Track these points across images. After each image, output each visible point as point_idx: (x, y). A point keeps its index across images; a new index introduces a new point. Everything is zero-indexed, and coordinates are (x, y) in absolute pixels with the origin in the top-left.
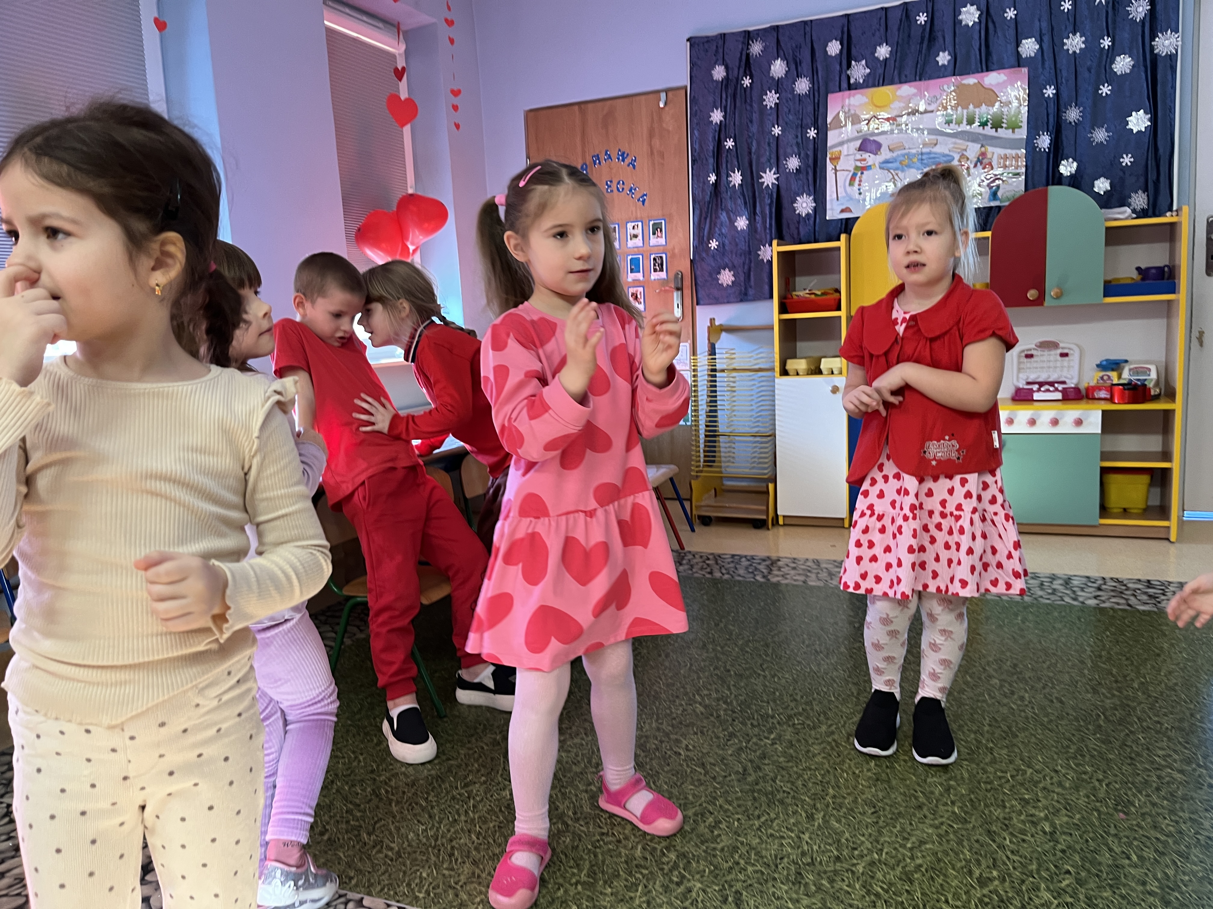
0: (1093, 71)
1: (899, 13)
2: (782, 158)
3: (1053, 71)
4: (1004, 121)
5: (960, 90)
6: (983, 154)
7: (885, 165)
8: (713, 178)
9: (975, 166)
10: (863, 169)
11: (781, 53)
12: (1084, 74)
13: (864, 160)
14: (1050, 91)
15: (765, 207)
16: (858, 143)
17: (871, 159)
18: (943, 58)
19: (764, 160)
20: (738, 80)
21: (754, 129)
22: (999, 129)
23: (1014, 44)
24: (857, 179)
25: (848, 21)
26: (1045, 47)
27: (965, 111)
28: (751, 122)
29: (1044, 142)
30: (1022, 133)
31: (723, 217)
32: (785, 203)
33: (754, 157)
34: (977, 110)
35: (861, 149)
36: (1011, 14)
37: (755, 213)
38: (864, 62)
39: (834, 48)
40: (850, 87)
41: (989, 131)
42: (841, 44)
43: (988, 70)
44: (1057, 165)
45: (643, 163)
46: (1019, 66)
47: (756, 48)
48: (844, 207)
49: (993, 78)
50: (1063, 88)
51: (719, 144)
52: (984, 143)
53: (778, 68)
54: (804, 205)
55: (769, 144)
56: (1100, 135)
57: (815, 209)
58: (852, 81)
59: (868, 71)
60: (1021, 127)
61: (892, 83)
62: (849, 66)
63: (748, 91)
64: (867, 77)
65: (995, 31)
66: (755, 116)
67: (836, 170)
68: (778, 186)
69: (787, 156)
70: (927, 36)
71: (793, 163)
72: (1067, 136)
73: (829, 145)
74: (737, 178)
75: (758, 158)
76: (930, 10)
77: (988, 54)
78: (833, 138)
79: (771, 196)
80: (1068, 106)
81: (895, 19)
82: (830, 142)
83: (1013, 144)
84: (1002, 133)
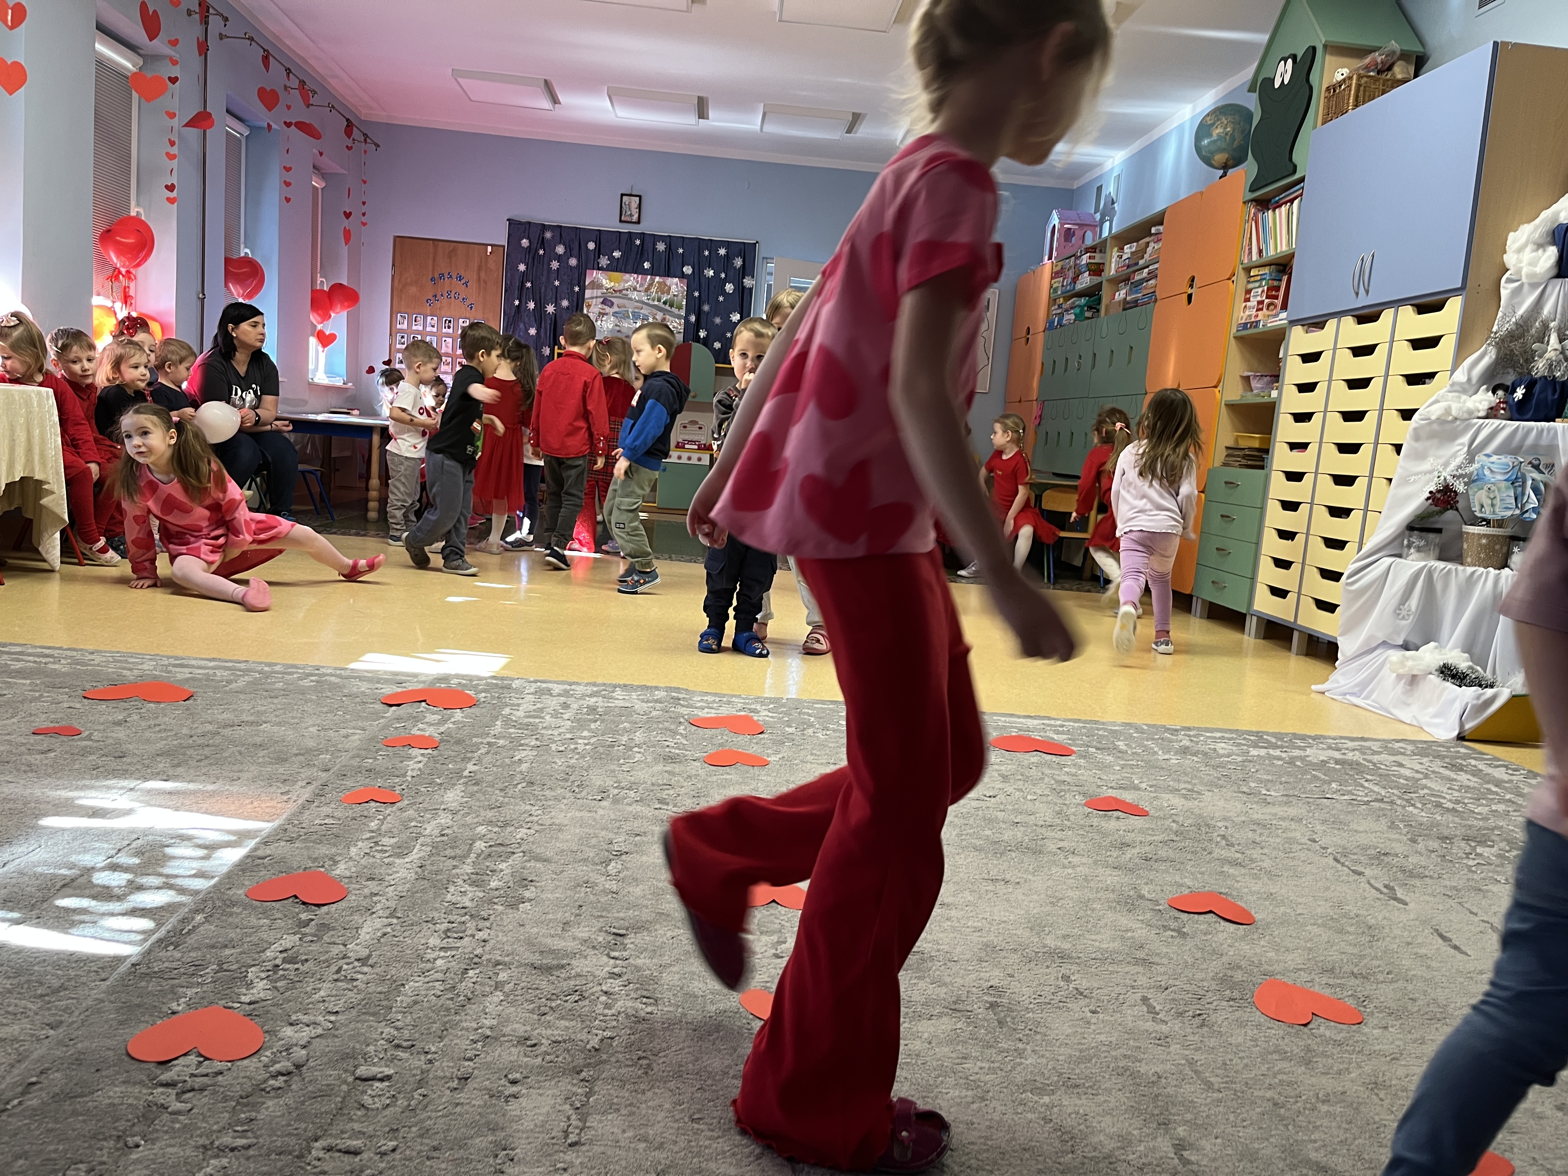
0: (716, 288)
1: (626, 237)
2: (559, 299)
3: (698, 284)
4: (675, 304)
5: (654, 282)
6: (664, 319)
7: (615, 314)
8: (517, 303)
10: (604, 314)
11: (562, 240)
12: (712, 288)
13: (604, 310)
14: (696, 294)
15: (547, 324)
16: (601, 300)
17: (608, 309)
18: (646, 265)
19: (548, 298)
20: (537, 251)
21: (544, 279)
23: (681, 266)
24: (600, 319)
25: (600, 234)
26: (695, 271)
27: (657, 295)
28: (542, 275)
29: (693, 318)
30: (683, 313)
31: (522, 326)
33: (542, 295)
34: (662, 295)
35: (602, 303)
36: (681, 251)
37: (541, 328)
38: (606, 257)
39: (591, 246)
40: (599, 269)
41: (667, 307)
42: (595, 244)
43: (668, 276)
44: (697, 331)
45: (472, 284)
46: (683, 278)
47: (548, 235)
49: (670, 281)
50: (702, 293)
51: (522, 284)
52: (665, 313)
53: (560, 250)
55: (552, 290)
56: (718, 320)
58: (600, 266)
59: (608, 262)
60: (682, 308)
61: (621, 271)
62: (599, 257)
63: (542, 257)
64: (608, 265)
65: (673, 258)
66: (545, 273)
68: (555, 314)
69: (562, 299)
70: (639, 252)
71: (565, 303)
72: (703, 318)
74: (531, 305)
75: (545, 296)
76: (642, 238)
77: (669, 268)
78: (588, 293)
79: (551, 319)
80: (704, 303)
81: (624, 239)
82: (586, 296)
83: (679, 317)
84: (673, 309)
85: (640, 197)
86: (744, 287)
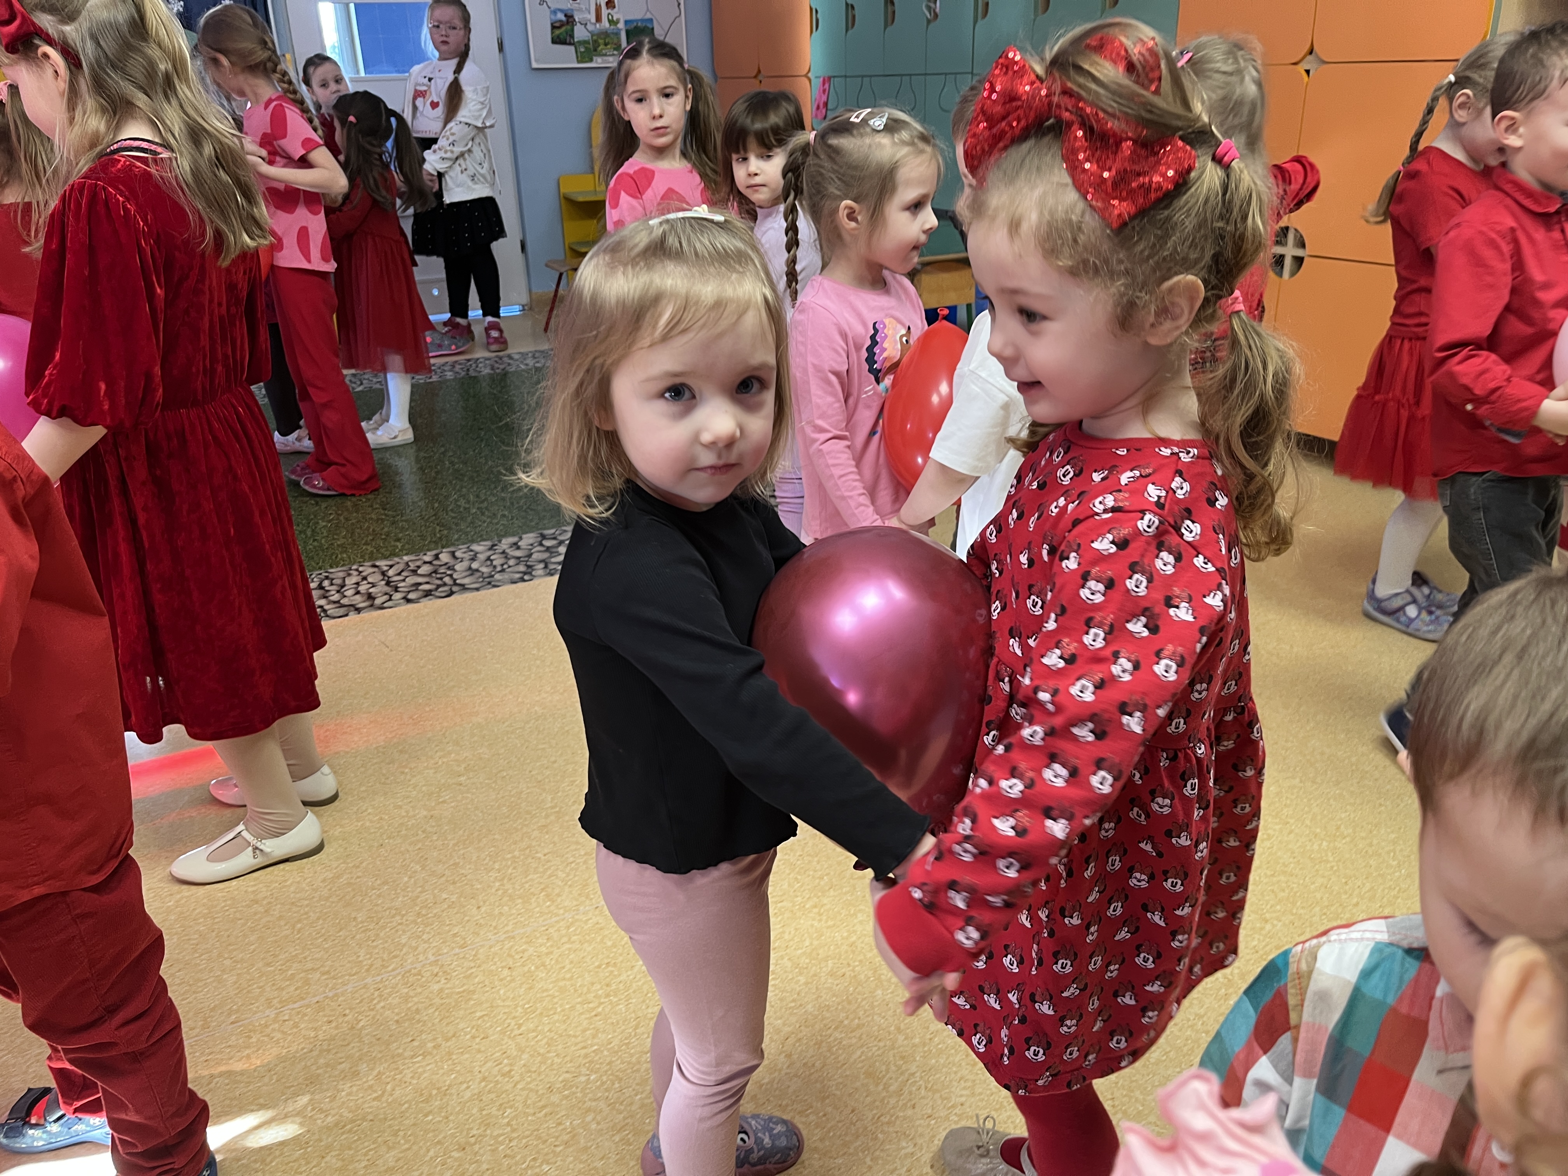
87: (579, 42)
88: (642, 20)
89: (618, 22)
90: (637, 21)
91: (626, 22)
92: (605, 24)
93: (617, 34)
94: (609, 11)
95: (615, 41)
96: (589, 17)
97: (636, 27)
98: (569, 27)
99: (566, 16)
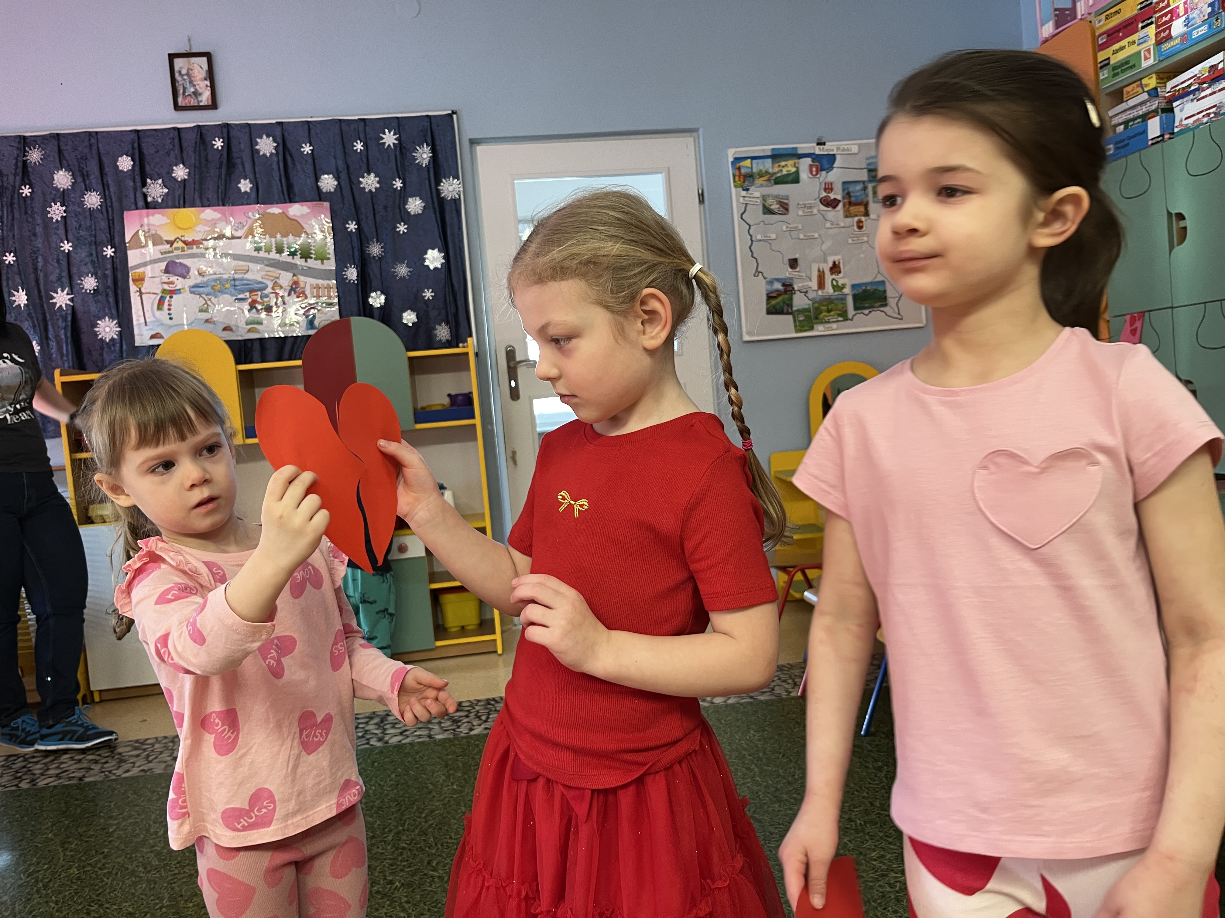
0: (389, 209)
1: (193, 136)
2: (75, 277)
3: (352, 207)
4: (312, 252)
5: (264, 217)
6: (296, 283)
7: (195, 289)
9: (289, 295)
10: (172, 293)
11: (64, 162)
12: (381, 212)
13: (172, 283)
14: (352, 226)
15: (59, 330)
16: (163, 265)
17: (179, 283)
18: (245, 186)
19: (53, 278)
20: (15, 189)
21: (39, 243)
22: (309, 260)
23: (313, 179)
24: (166, 303)
25: (139, 138)
26: (342, 183)
27: (273, 240)
28: (35, 235)
29: (352, 274)
30: (331, 265)
32: (84, 327)
33: (41, 275)
34: (285, 239)
35: (167, 271)
36: (307, 149)
37: (47, 338)
38: (160, 181)
39: (125, 163)
40: (147, 206)
41: (298, 261)
42: (133, 160)
43: (291, 200)
44: (366, 296)
46: (320, 200)
47: (35, 156)
48: (154, 333)
49: (296, 210)
50: (363, 224)
52: (296, 272)
53: (63, 179)
54: (108, 329)
55: (58, 261)
56: (402, 270)
57: (120, 334)
58: (150, 199)
59: (166, 190)
60: (329, 259)
61: (193, 206)
62: (144, 184)
63: (29, 202)
64: (166, 197)
65: (294, 164)
66: (39, 230)
67: (141, 294)
68: (73, 307)
69: (82, 275)
70: (225, 162)
71: (90, 283)
72: (374, 270)
73: (130, 265)
74: (21, 298)
75: (46, 276)
76: (225, 135)
77: (290, 186)
78: (134, 257)
79: (65, 319)
80: (370, 241)
81: (189, 141)
82: (131, 263)
83: (323, 275)
84: (311, 263)
85: (208, 55)
86: (442, 201)
87: (797, 311)
88: (872, 283)
89: (843, 286)
90: (865, 284)
91: (854, 286)
92: (829, 290)
93: (843, 299)
94: (834, 276)
95: (840, 306)
96: (810, 284)
97: (865, 291)
98: (786, 296)
99: (784, 285)
